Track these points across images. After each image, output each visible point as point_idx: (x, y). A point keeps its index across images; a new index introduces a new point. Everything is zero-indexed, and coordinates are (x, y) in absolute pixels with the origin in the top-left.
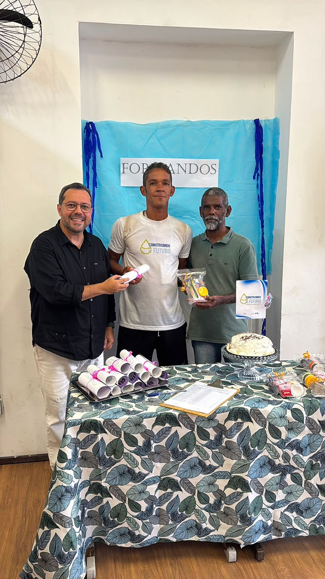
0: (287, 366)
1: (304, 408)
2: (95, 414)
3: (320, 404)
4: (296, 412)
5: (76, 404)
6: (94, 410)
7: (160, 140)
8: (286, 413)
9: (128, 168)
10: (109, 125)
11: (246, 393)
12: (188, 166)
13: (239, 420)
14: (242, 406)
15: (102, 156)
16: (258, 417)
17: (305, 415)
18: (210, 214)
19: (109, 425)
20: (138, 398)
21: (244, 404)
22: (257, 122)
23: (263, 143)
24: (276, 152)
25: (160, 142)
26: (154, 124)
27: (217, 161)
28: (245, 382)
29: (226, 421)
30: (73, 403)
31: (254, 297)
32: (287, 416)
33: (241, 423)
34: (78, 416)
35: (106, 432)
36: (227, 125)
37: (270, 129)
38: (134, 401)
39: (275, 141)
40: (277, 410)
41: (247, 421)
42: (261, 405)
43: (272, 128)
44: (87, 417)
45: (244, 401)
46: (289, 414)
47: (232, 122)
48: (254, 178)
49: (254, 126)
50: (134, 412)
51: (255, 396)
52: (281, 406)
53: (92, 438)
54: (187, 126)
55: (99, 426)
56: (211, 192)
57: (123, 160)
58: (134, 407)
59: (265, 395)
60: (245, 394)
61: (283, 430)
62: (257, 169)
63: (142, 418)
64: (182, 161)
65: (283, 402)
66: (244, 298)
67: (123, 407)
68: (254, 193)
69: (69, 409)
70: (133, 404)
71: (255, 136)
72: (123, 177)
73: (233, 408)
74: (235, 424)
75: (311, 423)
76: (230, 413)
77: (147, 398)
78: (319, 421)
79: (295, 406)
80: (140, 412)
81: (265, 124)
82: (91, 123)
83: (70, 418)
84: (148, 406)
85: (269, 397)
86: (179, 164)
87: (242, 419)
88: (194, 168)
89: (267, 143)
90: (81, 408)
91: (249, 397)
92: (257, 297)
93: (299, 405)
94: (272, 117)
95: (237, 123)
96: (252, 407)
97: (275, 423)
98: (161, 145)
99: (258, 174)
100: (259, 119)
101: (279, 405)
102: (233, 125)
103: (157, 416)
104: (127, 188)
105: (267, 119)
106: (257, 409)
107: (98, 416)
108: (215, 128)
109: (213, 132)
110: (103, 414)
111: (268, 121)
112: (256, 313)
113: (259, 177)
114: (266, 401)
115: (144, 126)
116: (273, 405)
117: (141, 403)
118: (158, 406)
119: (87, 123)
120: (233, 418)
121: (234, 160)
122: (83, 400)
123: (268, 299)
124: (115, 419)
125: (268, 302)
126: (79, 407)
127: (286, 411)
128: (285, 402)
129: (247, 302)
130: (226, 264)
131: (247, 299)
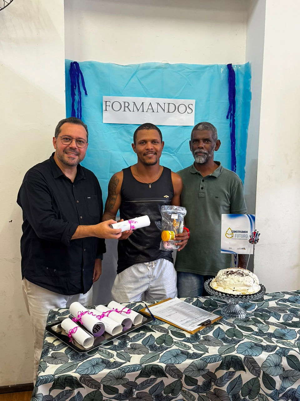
0: (269, 300)
2: (71, 368)
4: (292, 360)
5: (51, 352)
6: (70, 361)
7: (140, 80)
8: (281, 361)
9: (110, 106)
10: (92, 65)
11: (235, 335)
12: (167, 105)
13: (232, 369)
14: (234, 353)
15: (86, 94)
16: (252, 366)
18: (199, 148)
19: (87, 380)
20: (120, 344)
22: (230, 66)
23: (235, 86)
24: (247, 95)
25: (140, 82)
26: (135, 65)
27: (193, 101)
28: (231, 320)
29: (217, 370)
30: (47, 351)
31: (240, 232)
32: (282, 363)
33: (233, 372)
34: (51, 370)
35: (83, 387)
36: (203, 68)
37: (241, 73)
38: (115, 348)
39: (247, 84)
40: (273, 358)
41: (240, 370)
42: (255, 352)
43: (243, 73)
44: (61, 372)
45: (236, 347)
46: (284, 362)
47: (206, 67)
48: (227, 117)
49: (227, 70)
50: (116, 364)
51: (246, 340)
52: (276, 353)
53: (67, 393)
54: (165, 68)
56: (200, 127)
57: (105, 98)
58: (115, 357)
59: (256, 339)
60: (235, 337)
61: (277, 379)
62: (230, 109)
63: (125, 371)
64: (161, 101)
65: (278, 348)
66: (230, 232)
67: (102, 357)
68: (228, 131)
69: (42, 360)
70: (115, 353)
71: (228, 79)
72: (105, 114)
73: (225, 357)
74: (227, 373)
76: (222, 363)
77: (129, 344)
79: (291, 352)
80: (122, 364)
81: (237, 70)
82: (76, 63)
83: (42, 374)
84: (131, 355)
85: (261, 341)
86: (158, 104)
87: (234, 368)
88: (172, 108)
89: (239, 86)
90: (56, 358)
91: (240, 341)
92: (243, 232)
93: (295, 350)
94: (243, 63)
95: (211, 67)
96: (246, 355)
97: (270, 372)
98: (142, 85)
99: (231, 113)
100: (231, 64)
101: (274, 352)
102: (208, 68)
103: (142, 369)
104: (109, 125)
105: (239, 64)
106: (251, 357)
107: (74, 370)
108: (192, 71)
109: (190, 74)
110: (79, 367)
111: (240, 66)
112: (242, 249)
113: (232, 116)
114: (258, 346)
115: (126, 67)
116: (268, 352)
117: (123, 351)
118: (143, 355)
119: (72, 62)
120: (225, 367)
121: (209, 101)
122: (59, 347)
123: (254, 236)
124: (94, 374)
125: (255, 238)
126: (54, 357)
127: (282, 359)
128: (280, 347)
129: (232, 237)
130: (217, 197)
131: (233, 234)
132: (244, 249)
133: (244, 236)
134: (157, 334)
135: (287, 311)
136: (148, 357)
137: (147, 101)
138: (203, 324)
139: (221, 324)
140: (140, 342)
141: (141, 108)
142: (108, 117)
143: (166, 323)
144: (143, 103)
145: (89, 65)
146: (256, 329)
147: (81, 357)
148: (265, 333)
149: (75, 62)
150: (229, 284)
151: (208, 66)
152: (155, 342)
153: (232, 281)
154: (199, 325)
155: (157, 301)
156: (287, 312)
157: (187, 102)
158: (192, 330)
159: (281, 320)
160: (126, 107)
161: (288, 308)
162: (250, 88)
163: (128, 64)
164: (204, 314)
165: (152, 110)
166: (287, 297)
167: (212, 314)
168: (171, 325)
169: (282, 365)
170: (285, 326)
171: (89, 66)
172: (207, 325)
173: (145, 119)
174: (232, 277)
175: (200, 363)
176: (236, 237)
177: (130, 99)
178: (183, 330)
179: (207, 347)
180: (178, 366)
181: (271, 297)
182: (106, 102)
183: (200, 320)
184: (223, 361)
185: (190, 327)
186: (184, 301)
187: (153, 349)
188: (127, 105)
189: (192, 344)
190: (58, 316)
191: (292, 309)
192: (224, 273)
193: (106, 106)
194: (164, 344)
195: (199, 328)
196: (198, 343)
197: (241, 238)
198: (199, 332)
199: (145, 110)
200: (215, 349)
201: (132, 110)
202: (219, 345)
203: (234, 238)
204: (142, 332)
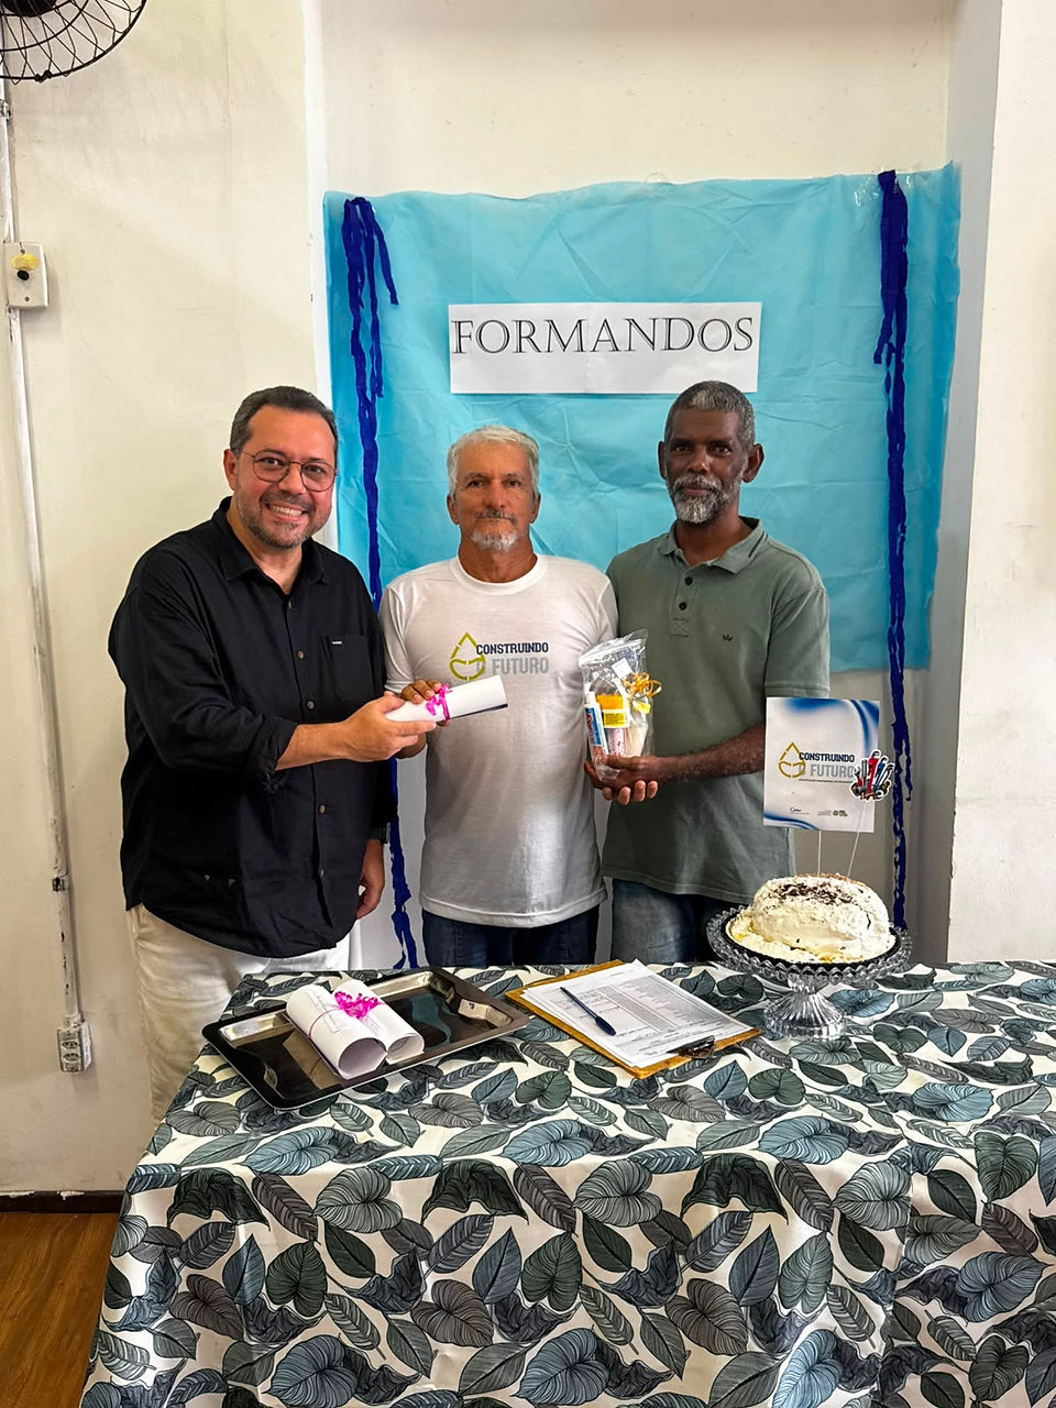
0: (950, 986)
1: (978, 1171)
2: (235, 1150)
3: (1038, 1160)
4: (947, 1185)
5: (199, 1098)
6: (240, 1130)
7: (574, 246)
8: (908, 1184)
9: (474, 336)
10: (413, 204)
11: (776, 1092)
12: (662, 326)
13: (736, 1204)
14: (748, 1149)
15: (394, 300)
16: (806, 1195)
17: (981, 1197)
18: (691, 470)
19: (273, 1195)
20: (405, 1090)
21: (755, 1144)
22: (887, 180)
23: (908, 249)
24: (947, 275)
25: (573, 253)
26: (556, 196)
27: (754, 309)
28: (786, 1045)
29: (686, 1204)
30: (187, 1096)
31: (828, 757)
32: (910, 1194)
33: (744, 1215)
34: (180, 1149)
35: (263, 1220)
36: (787, 194)
37: (930, 202)
38: (384, 1103)
39: (948, 240)
40: (879, 1176)
41: (766, 1209)
42: (820, 1151)
43: (938, 200)
44: (203, 1160)
45: (764, 1129)
46: (920, 1189)
47: (804, 186)
48: (877, 359)
49: (877, 195)
50: (369, 1150)
51: (808, 1110)
52: (890, 1160)
53: (218, 1235)
54: (659, 199)
55: (239, 1195)
56: (701, 398)
57: (456, 311)
58: (375, 1129)
59: (844, 1109)
60: (773, 1099)
61: (889, 1239)
62: (886, 331)
63: (389, 1174)
64: (643, 311)
65: (903, 1144)
66: (793, 757)
67: (338, 1127)
68: (876, 405)
70: (378, 1116)
71: (882, 225)
72: (457, 363)
73: (714, 1158)
74: (720, 1215)
75: (1001, 1225)
76: (700, 1173)
77: (433, 1092)
78: (1035, 1220)
79: (947, 1163)
80: (387, 1150)
81: (916, 188)
82: (360, 201)
83: (150, 1159)
84: (424, 1127)
85: (857, 1117)
86: (632, 322)
87: (745, 1199)
88: (680, 333)
89: (921, 247)
90: (203, 1118)
91: (786, 1111)
92: (839, 758)
93: (961, 1157)
94: (936, 164)
95: (821, 186)
96: (784, 1159)
97: (864, 1216)
98: (578, 260)
99: (890, 345)
100: (894, 171)
101: (886, 1156)
102: (810, 191)
103: (441, 1171)
104: (469, 398)
105: (922, 170)
106: (800, 1166)
107: (242, 1158)
108: (750, 203)
109: (743, 216)
110: (259, 1152)
111: (926, 176)
112: (836, 813)
113: (894, 355)
114: (840, 1133)
115: (521, 203)
116: (863, 1153)
117: (405, 1112)
118: (458, 1130)
119: (347, 201)
120: (713, 1194)
121: (812, 303)
122: (227, 1087)
123: (872, 771)
124: (294, 1174)
125: (875, 780)
126: (200, 1114)
127: (910, 1179)
128: (911, 1142)
129: (802, 773)
130: (728, 638)
131: (804, 764)
132: (843, 813)
133: (842, 771)
134: (527, 1070)
135: (997, 1027)
136: (472, 1138)
137: (593, 313)
138: (683, 1051)
139: (745, 1054)
140: (466, 1091)
141: (572, 341)
142: (468, 374)
143: (571, 1037)
144: (580, 321)
145: (406, 205)
146: (855, 1077)
147: (275, 1120)
148: (881, 1092)
149: (357, 199)
150: (784, 925)
151: (810, 185)
152: (513, 1095)
153: (792, 916)
154: (669, 1052)
155: (573, 967)
156: (994, 1031)
157: (732, 310)
158: (642, 1066)
159: (961, 1056)
160: (523, 336)
161: (1005, 1018)
162: (955, 252)
163: (532, 194)
164: (705, 1018)
165: (610, 346)
166: (1019, 979)
167: (732, 1019)
168: (585, 1044)
169: (909, 1199)
170: (963, 1077)
171: (402, 208)
172: (700, 1053)
173: (589, 375)
174: (793, 904)
175: (627, 1170)
176: (815, 773)
177: (537, 311)
178: (617, 1065)
179: (669, 1120)
180: (554, 1173)
181: (962, 977)
182: (460, 323)
183: (682, 1037)
184: (702, 1170)
185: (642, 1055)
186: (660, 974)
187: (499, 1115)
188: (526, 330)
189: (627, 1111)
190: (260, 995)
191: (1016, 1022)
192: (776, 891)
193: (460, 336)
194: (535, 1102)
195: (668, 1062)
196: (645, 1107)
197: (830, 778)
198: (664, 1073)
199: (588, 345)
200: (692, 1129)
201: (543, 346)
202: (709, 1117)
203: (807, 776)
204: (485, 1059)
